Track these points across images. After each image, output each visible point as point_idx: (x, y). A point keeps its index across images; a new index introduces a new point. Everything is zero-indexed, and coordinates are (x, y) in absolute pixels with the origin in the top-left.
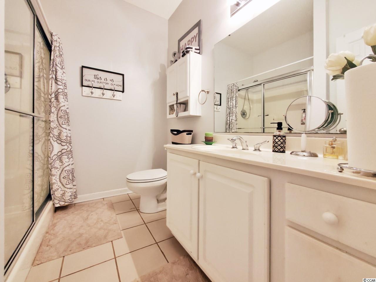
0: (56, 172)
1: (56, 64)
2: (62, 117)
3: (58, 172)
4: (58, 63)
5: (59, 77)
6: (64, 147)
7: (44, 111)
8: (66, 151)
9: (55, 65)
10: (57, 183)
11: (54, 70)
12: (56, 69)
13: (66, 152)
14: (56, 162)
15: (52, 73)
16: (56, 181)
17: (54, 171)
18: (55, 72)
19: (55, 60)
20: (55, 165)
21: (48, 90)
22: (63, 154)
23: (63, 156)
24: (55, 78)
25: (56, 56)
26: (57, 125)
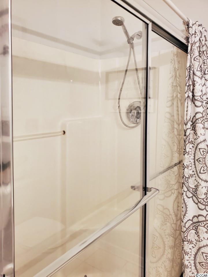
0: (190, 249)
1: (194, 73)
2: (200, 161)
3: (193, 249)
4: (197, 71)
5: (198, 93)
6: (201, 212)
7: (177, 150)
8: (204, 219)
9: (191, 76)
10: (190, 267)
11: (191, 83)
12: (194, 81)
13: (204, 221)
14: (190, 232)
15: (188, 89)
16: (190, 264)
17: (187, 247)
18: (192, 87)
19: (192, 66)
20: (188, 236)
21: (183, 117)
22: (200, 223)
23: (200, 227)
24: (191, 97)
25: (194, 58)
26: (193, 172)
